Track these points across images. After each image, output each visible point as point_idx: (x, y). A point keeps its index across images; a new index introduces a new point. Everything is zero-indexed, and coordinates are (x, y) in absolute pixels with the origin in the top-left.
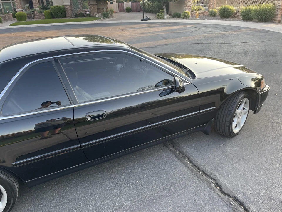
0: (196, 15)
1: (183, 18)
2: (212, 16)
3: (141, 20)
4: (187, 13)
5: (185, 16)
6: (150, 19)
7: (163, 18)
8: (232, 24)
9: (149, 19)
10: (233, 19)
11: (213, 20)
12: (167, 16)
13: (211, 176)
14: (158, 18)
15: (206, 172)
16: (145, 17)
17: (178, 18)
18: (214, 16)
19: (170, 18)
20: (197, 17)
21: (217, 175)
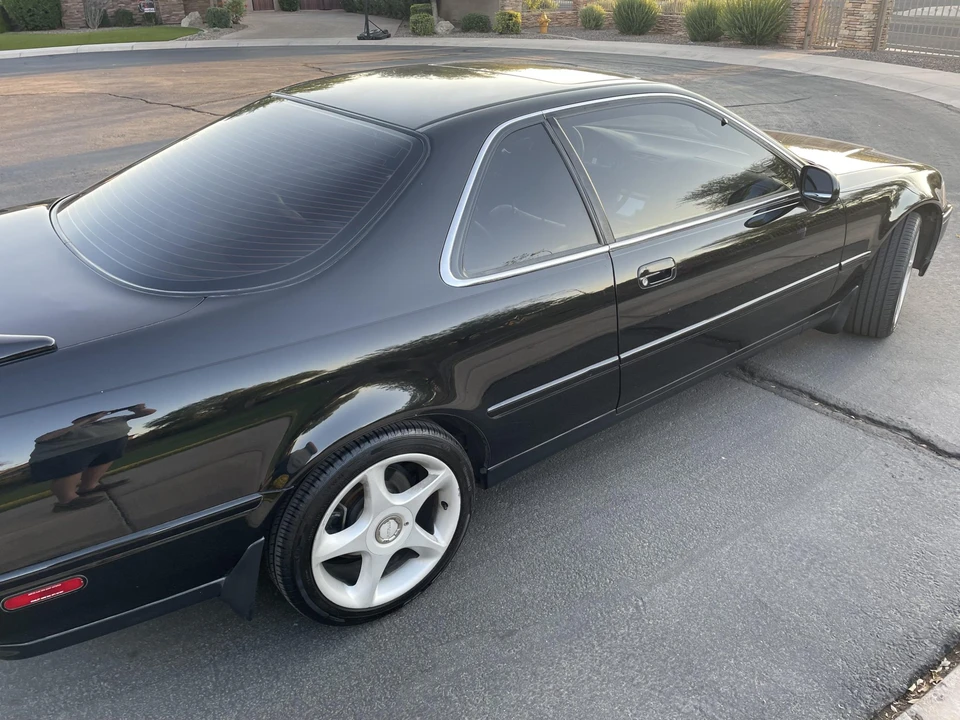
0: (542, 24)
1: (501, 33)
2: (591, 28)
3: (359, 38)
4: (511, 15)
5: (508, 26)
6: (389, 36)
7: (430, 32)
8: (665, 53)
9: (386, 35)
10: (658, 37)
11: (598, 39)
12: (444, 26)
13: (893, 423)
14: (416, 33)
15: (876, 418)
16: (372, 28)
17: (482, 31)
18: (597, 27)
19: (453, 33)
20: (545, 29)
21: (906, 420)
